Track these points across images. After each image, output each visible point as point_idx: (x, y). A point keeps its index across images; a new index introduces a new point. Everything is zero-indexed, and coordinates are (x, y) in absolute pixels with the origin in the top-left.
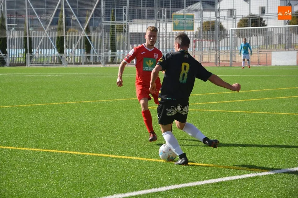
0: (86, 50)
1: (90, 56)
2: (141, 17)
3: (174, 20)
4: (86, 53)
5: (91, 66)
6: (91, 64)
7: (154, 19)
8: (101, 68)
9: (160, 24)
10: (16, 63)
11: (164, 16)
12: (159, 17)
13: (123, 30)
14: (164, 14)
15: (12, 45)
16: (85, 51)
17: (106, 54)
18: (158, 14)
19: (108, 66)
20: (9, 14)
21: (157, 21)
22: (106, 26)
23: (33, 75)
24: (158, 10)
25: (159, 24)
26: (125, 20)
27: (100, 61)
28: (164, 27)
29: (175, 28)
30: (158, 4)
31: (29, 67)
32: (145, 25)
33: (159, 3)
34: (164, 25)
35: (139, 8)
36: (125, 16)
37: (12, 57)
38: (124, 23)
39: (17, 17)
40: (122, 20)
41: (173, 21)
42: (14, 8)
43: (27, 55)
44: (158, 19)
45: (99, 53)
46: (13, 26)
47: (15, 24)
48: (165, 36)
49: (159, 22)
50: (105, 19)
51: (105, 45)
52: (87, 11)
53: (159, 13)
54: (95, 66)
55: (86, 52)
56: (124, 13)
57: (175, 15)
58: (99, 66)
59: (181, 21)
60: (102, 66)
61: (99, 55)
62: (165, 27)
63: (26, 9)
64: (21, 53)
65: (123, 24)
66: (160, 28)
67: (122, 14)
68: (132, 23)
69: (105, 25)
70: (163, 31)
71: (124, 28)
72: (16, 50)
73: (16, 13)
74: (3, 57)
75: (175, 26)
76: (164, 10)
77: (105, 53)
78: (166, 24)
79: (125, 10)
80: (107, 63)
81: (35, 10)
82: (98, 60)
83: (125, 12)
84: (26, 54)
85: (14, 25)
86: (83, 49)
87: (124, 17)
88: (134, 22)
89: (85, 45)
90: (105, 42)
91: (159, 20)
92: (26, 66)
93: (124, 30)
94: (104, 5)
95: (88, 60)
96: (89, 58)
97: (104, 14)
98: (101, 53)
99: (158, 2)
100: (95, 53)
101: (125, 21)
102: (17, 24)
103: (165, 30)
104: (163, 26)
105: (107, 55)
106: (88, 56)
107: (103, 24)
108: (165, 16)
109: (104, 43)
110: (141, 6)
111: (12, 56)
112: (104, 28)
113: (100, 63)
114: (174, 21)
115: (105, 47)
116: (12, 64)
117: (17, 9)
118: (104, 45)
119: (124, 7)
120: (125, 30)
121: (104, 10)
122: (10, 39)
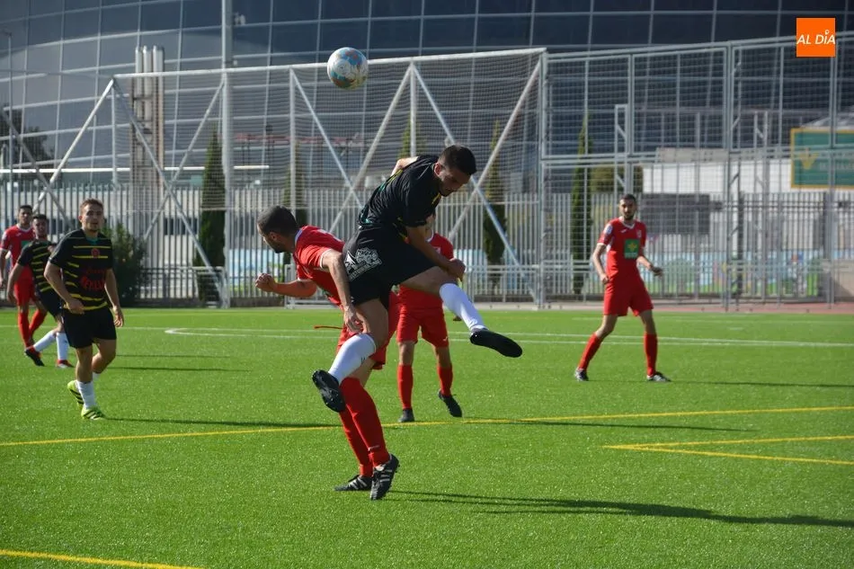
0: (487, 252)
1: (499, 275)
2: (674, 140)
3: (796, 150)
4: (486, 261)
5: (497, 307)
6: (499, 300)
7: (720, 147)
8: (530, 313)
9: (739, 165)
10: (255, 296)
11: (761, 136)
12: (739, 141)
13: (612, 183)
14: (761, 130)
15: (247, 234)
16: (485, 256)
17: (548, 266)
18: (735, 131)
19: (556, 307)
20: (246, 134)
21: (730, 153)
22: (554, 171)
23: (288, 337)
24: (735, 117)
25: (736, 163)
26: (621, 149)
27: (530, 290)
28: (760, 173)
29: (800, 178)
30: (736, 96)
31: (294, 308)
32: (693, 170)
33: (740, 93)
34: (760, 168)
35: (670, 110)
36: (620, 136)
37: (245, 277)
38: (615, 160)
39: (268, 144)
40: (611, 150)
41: (792, 153)
42: (261, 112)
43: (289, 269)
44: (735, 147)
45: (528, 263)
46: (256, 173)
47: (262, 167)
48: (763, 207)
49: (737, 156)
50: (550, 149)
51: (546, 236)
52: (497, 121)
53: (739, 128)
54: (512, 307)
55: (489, 258)
56: (617, 127)
57: (802, 135)
58: (524, 307)
59: (840, 154)
60: (533, 308)
61: (526, 272)
62: (763, 177)
63: (292, 116)
64: (276, 262)
65: (612, 163)
66: (742, 180)
67: (613, 129)
68: (653, 162)
69: (550, 167)
70: (755, 189)
71: (617, 177)
72: (259, 252)
73: (269, 129)
74: (209, 276)
75: (801, 171)
76: (761, 116)
77: (547, 264)
78: (768, 164)
79: (622, 115)
80: (551, 298)
81: (321, 119)
82: (523, 286)
83: (622, 123)
84: (286, 266)
85: (260, 170)
86: (479, 248)
87: (619, 141)
88: (661, 158)
89: (484, 236)
90: (547, 224)
91: (736, 150)
92: (283, 305)
93: (616, 187)
94: (548, 99)
95: (493, 288)
96: (495, 278)
97: (548, 132)
98: (533, 264)
99: (736, 89)
100: (513, 264)
101: (621, 155)
102: (267, 167)
103: (762, 184)
104: (755, 170)
105: (555, 272)
106: (495, 275)
107: (543, 165)
108: (765, 136)
109: (546, 231)
110: (674, 105)
111: (248, 275)
112: (546, 179)
113: (529, 299)
114: (799, 153)
115: (547, 244)
116: (240, 298)
117: (270, 116)
118: (543, 235)
119: (617, 106)
120: (619, 184)
121: (548, 119)
122: (244, 215)
